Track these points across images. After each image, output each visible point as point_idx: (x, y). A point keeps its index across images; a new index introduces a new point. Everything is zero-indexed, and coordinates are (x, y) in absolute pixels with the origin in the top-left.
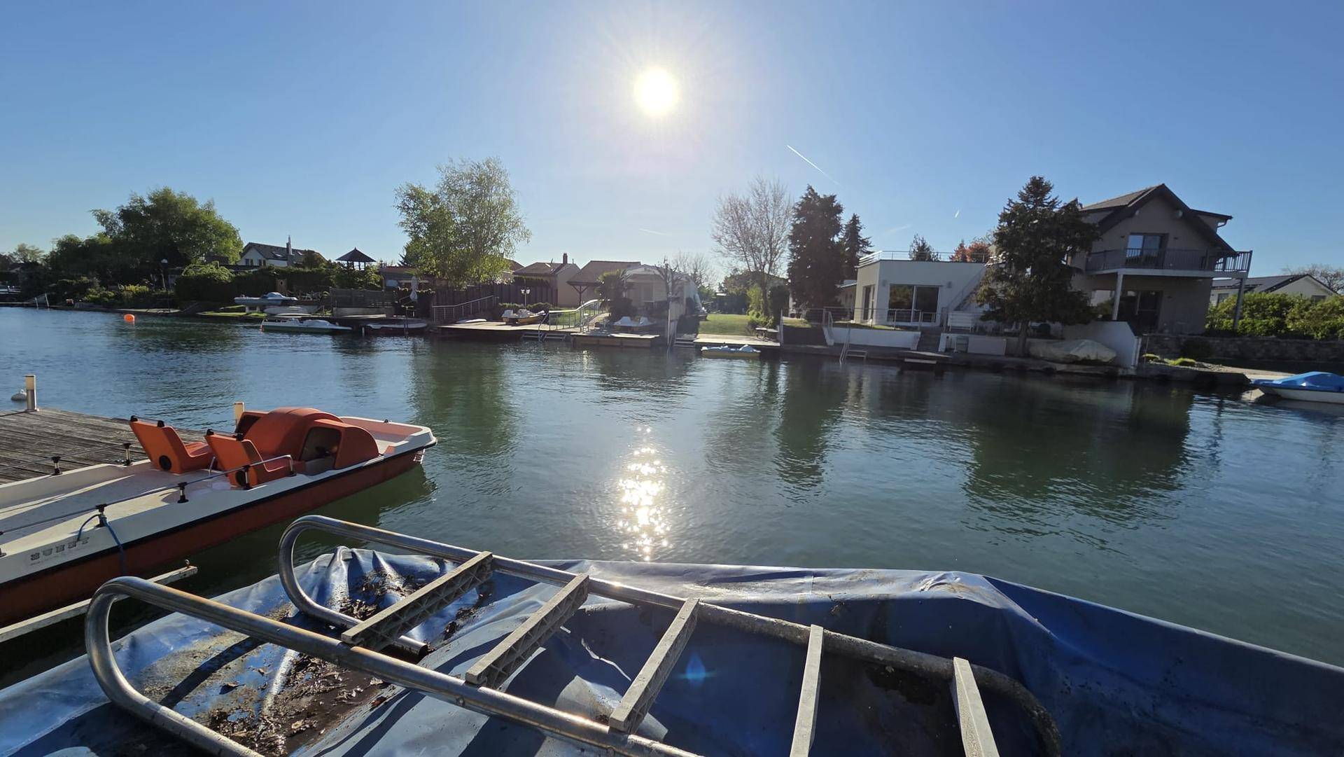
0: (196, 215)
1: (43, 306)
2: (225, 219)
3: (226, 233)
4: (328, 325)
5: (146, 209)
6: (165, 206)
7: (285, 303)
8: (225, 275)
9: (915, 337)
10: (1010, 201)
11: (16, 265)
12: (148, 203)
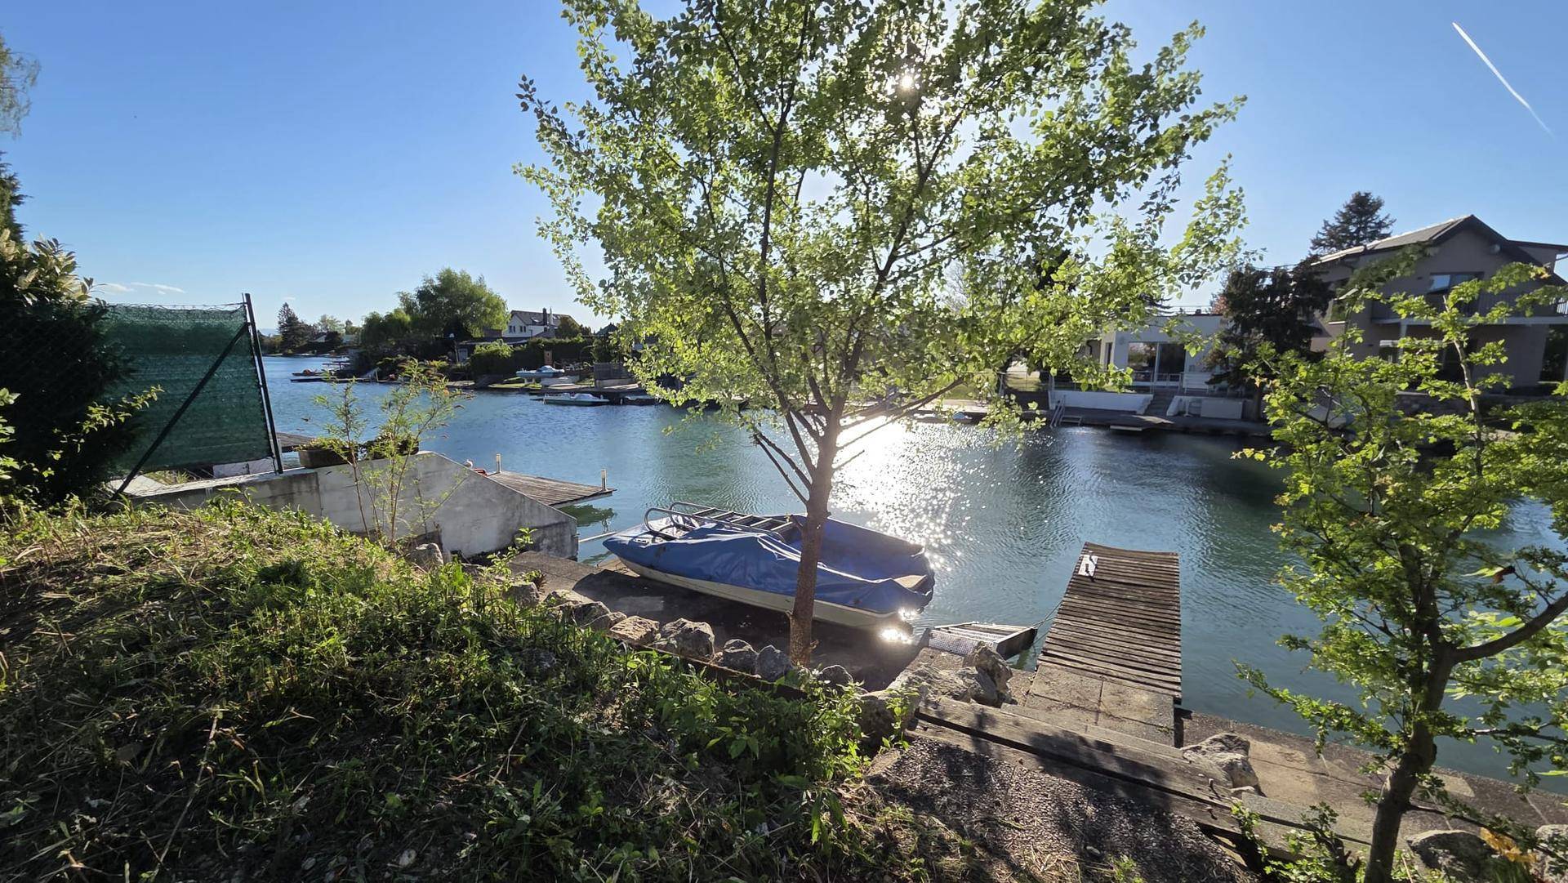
0: (472, 290)
1: (372, 381)
2: (495, 292)
3: (497, 306)
4: (590, 398)
5: (435, 288)
6: (448, 282)
7: (556, 375)
8: (506, 350)
9: (1146, 400)
10: (1326, 222)
11: (320, 335)
12: (437, 283)
